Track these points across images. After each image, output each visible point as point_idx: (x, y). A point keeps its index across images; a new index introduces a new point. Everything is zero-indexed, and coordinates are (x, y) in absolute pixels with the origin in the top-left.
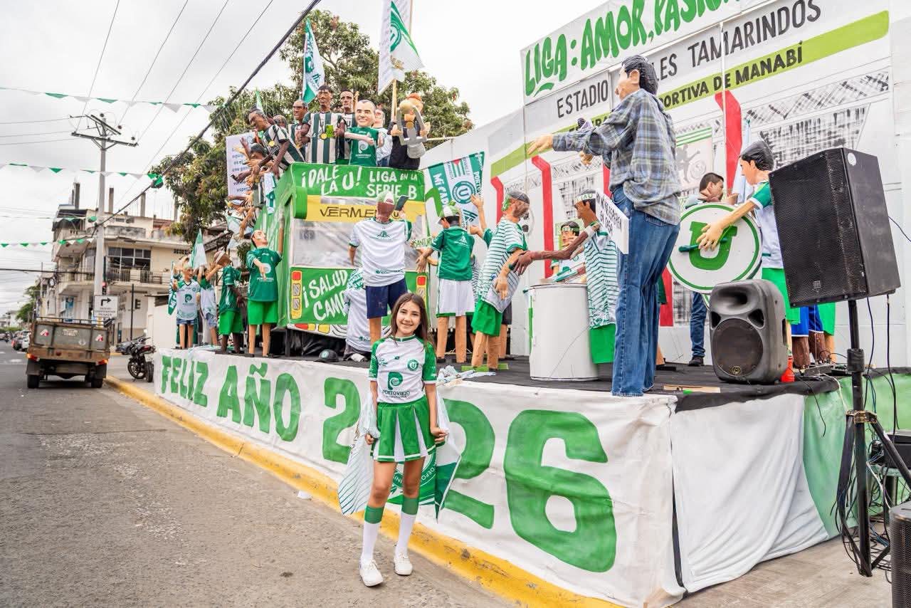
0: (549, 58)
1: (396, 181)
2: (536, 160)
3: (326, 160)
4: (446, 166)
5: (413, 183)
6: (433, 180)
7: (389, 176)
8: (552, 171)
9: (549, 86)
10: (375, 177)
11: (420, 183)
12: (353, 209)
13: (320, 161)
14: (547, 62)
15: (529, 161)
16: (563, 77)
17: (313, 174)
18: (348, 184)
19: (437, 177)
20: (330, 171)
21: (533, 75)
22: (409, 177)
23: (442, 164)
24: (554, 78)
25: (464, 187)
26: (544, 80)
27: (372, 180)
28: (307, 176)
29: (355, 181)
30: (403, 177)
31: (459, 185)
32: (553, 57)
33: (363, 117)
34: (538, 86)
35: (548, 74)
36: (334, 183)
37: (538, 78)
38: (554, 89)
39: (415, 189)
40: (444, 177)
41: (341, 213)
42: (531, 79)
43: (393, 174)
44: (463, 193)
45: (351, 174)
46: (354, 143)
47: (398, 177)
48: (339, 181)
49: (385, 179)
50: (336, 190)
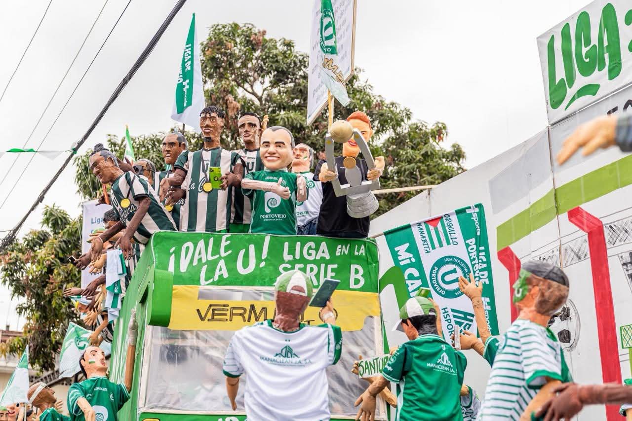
0: (588, 42)
1: (328, 257)
2: (575, 215)
3: (211, 225)
4: (415, 230)
5: (358, 259)
6: (395, 255)
7: (317, 250)
8: (607, 232)
9: (591, 89)
10: (292, 251)
11: (371, 259)
12: (252, 307)
13: (201, 227)
14: (584, 50)
15: (564, 216)
16: (615, 71)
17: (188, 248)
18: (245, 265)
19: (402, 249)
20: (217, 244)
21: (561, 74)
22: (351, 250)
23: (409, 226)
24: (599, 76)
25: (450, 267)
26: (581, 81)
27: (287, 257)
28: (178, 254)
29: (259, 259)
30: (341, 250)
31: (440, 263)
32: (594, 41)
33: (272, 154)
34: (571, 92)
35: (587, 70)
36: (222, 263)
37: (571, 79)
38: (600, 93)
39: (361, 271)
40: (413, 249)
41: (232, 314)
43: (324, 246)
44: (448, 278)
45: (252, 248)
46: (257, 196)
47: (332, 251)
48: (231, 261)
49: (310, 255)
50: (226, 275)
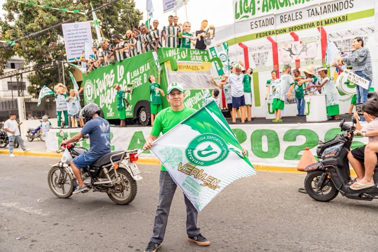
0: (247, 5)
1: (199, 54)
2: (240, 44)
3: (174, 46)
4: (215, 48)
5: (206, 55)
6: (212, 53)
7: (197, 52)
8: (249, 49)
9: (247, 17)
10: (192, 53)
11: (208, 55)
12: (187, 66)
13: (172, 47)
14: (246, 7)
15: (237, 44)
16: (254, 13)
18: (183, 56)
19: (213, 52)
20: (176, 51)
21: (239, 11)
22: (204, 52)
23: (214, 47)
24: (249, 14)
25: (223, 56)
26: (244, 14)
27: (191, 54)
28: (168, 53)
29: (186, 55)
30: (202, 52)
31: (221, 55)
32: (249, 5)
33: (188, 29)
34: (241, 16)
35: (246, 12)
36: (178, 56)
37: (242, 13)
38: (249, 18)
39: (207, 58)
40: (215, 52)
41: (183, 68)
42: (237, 13)
43: (198, 51)
44: (223, 58)
45: (184, 51)
46: (184, 39)
47: (200, 53)
48: (180, 54)
50: (180, 58)
